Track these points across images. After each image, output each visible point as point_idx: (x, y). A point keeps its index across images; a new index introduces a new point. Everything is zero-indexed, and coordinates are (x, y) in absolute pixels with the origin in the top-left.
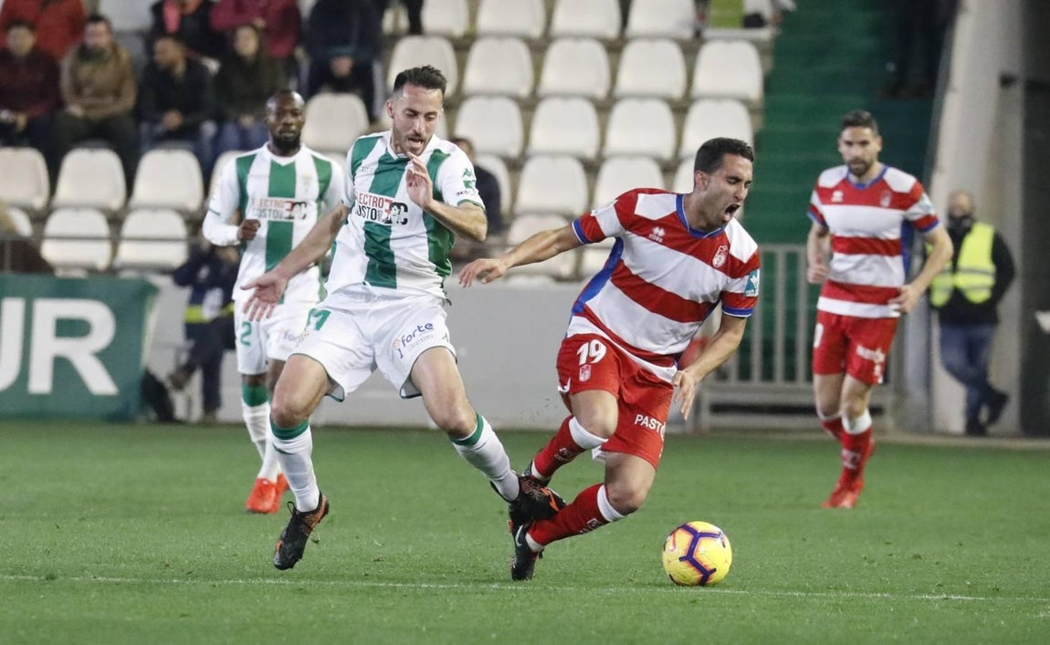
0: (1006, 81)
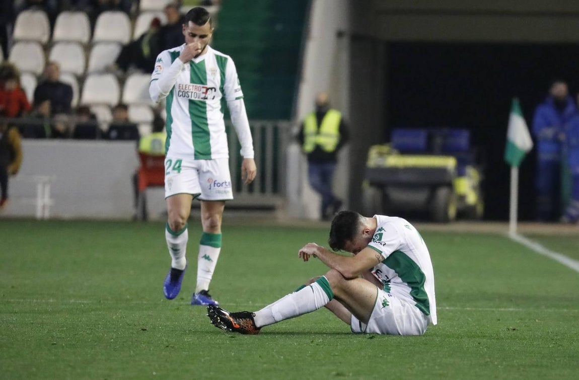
0: (340, 34)
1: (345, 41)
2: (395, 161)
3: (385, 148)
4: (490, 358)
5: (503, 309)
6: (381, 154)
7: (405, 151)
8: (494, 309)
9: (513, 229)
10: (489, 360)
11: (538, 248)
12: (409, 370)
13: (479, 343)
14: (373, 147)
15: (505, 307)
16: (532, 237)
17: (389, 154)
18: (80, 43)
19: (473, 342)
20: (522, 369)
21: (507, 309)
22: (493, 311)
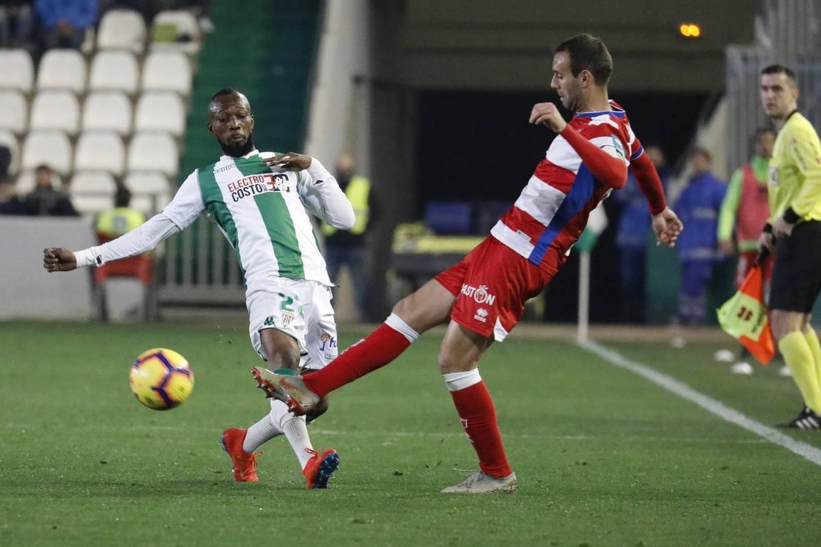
0: (357, 80)
1: (364, 89)
2: (430, 244)
3: (416, 228)
4: (554, 501)
5: (569, 437)
6: (411, 236)
7: (442, 231)
8: (559, 437)
9: (582, 333)
10: (552, 503)
11: (615, 358)
12: (448, 516)
13: (539, 481)
14: (401, 225)
15: (572, 435)
16: (609, 344)
17: (422, 234)
18: (19, 91)
19: (532, 479)
20: (595, 515)
21: (574, 438)
22: (558, 440)
